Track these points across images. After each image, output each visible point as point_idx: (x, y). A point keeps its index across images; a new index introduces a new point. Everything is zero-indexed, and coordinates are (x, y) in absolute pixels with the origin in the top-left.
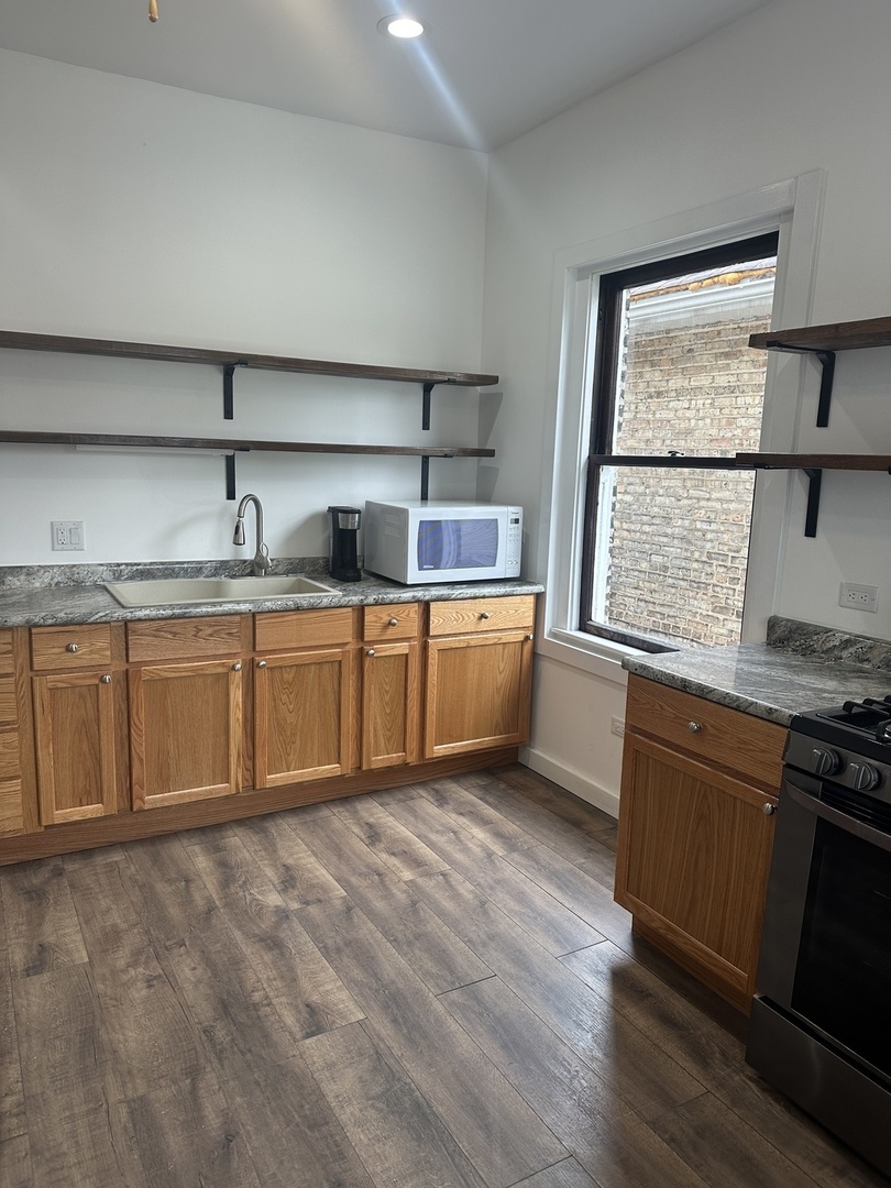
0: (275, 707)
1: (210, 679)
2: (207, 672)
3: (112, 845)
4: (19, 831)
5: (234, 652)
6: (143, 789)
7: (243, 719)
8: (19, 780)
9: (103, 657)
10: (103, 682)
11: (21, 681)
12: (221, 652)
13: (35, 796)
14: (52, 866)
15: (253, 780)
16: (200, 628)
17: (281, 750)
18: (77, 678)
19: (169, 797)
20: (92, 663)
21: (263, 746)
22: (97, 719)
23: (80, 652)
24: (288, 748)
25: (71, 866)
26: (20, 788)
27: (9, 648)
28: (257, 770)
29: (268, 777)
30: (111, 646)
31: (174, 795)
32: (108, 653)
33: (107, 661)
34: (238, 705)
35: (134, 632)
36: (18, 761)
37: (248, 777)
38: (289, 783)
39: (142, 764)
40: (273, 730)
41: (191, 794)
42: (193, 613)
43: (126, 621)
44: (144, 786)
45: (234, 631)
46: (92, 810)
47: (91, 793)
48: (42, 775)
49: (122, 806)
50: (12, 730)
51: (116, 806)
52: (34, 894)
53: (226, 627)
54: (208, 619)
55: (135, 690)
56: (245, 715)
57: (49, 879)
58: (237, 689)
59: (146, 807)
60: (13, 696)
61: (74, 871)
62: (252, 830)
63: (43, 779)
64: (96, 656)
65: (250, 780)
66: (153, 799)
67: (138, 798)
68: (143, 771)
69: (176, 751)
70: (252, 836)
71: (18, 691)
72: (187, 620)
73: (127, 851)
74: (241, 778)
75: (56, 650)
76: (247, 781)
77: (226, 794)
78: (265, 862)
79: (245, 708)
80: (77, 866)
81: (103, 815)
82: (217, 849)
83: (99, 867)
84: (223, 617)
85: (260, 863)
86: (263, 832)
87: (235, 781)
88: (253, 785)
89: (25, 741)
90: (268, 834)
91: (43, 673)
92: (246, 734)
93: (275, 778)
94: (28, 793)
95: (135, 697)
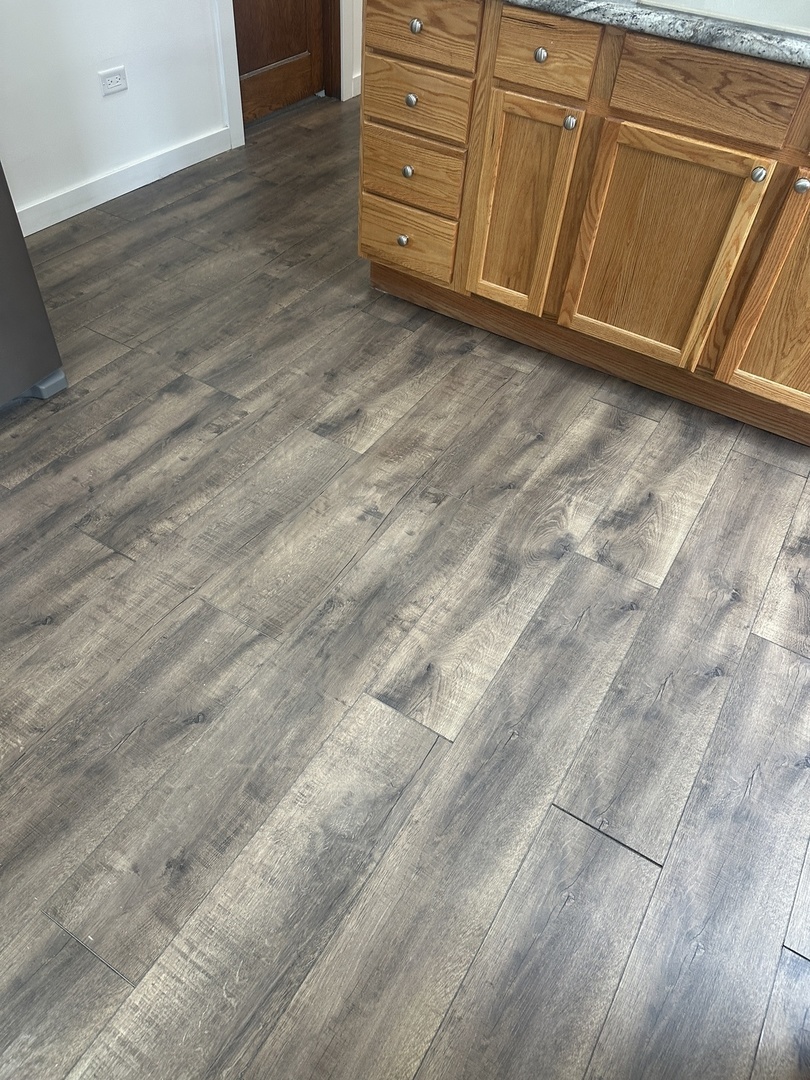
0: (798, 272)
1: (713, 179)
2: (712, 165)
3: (540, 351)
4: (446, 284)
5: (769, 143)
6: (575, 302)
7: (739, 268)
8: (455, 224)
9: (578, 84)
10: (566, 126)
11: (481, 89)
12: (747, 136)
13: (468, 251)
14: (470, 339)
15: (717, 364)
16: (730, 77)
17: (776, 342)
18: (539, 107)
19: (602, 328)
20: (563, 91)
21: (750, 323)
22: (549, 180)
23: (552, 66)
24: (789, 345)
25: (480, 351)
26: (454, 233)
27: (473, 30)
28: (726, 354)
29: (738, 371)
30: (595, 69)
31: (608, 329)
32: (586, 80)
33: (582, 94)
34: (737, 241)
35: (630, 53)
36: (457, 199)
37: (713, 355)
38: (765, 396)
39: (583, 269)
40: (777, 307)
41: (628, 338)
42: (727, 44)
43: (625, 28)
44: (577, 299)
45: (787, 102)
46: (516, 298)
47: (520, 278)
48: (476, 228)
49: (551, 310)
50: (458, 155)
51: (542, 307)
52: (420, 360)
53: (773, 90)
54: (749, 63)
55: (604, 156)
56: (746, 262)
57: (449, 352)
58: (747, 213)
59: (572, 326)
60: (466, 107)
61: (476, 357)
62: (684, 426)
63: (476, 234)
64: (570, 80)
65: (713, 361)
66: (583, 320)
67: (566, 310)
68: (581, 278)
69: (631, 270)
70: (674, 433)
71: (476, 102)
72: (715, 56)
73: (542, 366)
74: (700, 352)
75: (524, 53)
76: (709, 360)
77: (672, 363)
78: (639, 476)
79: (750, 250)
80: (485, 353)
81: (525, 310)
82: (618, 423)
83: (497, 367)
84: (777, 69)
85: (631, 472)
86: (692, 437)
87: (693, 352)
88: (715, 371)
89: (471, 176)
90: (694, 444)
91: (503, 84)
92: (736, 292)
93: (745, 378)
94: (463, 244)
95: (601, 166)
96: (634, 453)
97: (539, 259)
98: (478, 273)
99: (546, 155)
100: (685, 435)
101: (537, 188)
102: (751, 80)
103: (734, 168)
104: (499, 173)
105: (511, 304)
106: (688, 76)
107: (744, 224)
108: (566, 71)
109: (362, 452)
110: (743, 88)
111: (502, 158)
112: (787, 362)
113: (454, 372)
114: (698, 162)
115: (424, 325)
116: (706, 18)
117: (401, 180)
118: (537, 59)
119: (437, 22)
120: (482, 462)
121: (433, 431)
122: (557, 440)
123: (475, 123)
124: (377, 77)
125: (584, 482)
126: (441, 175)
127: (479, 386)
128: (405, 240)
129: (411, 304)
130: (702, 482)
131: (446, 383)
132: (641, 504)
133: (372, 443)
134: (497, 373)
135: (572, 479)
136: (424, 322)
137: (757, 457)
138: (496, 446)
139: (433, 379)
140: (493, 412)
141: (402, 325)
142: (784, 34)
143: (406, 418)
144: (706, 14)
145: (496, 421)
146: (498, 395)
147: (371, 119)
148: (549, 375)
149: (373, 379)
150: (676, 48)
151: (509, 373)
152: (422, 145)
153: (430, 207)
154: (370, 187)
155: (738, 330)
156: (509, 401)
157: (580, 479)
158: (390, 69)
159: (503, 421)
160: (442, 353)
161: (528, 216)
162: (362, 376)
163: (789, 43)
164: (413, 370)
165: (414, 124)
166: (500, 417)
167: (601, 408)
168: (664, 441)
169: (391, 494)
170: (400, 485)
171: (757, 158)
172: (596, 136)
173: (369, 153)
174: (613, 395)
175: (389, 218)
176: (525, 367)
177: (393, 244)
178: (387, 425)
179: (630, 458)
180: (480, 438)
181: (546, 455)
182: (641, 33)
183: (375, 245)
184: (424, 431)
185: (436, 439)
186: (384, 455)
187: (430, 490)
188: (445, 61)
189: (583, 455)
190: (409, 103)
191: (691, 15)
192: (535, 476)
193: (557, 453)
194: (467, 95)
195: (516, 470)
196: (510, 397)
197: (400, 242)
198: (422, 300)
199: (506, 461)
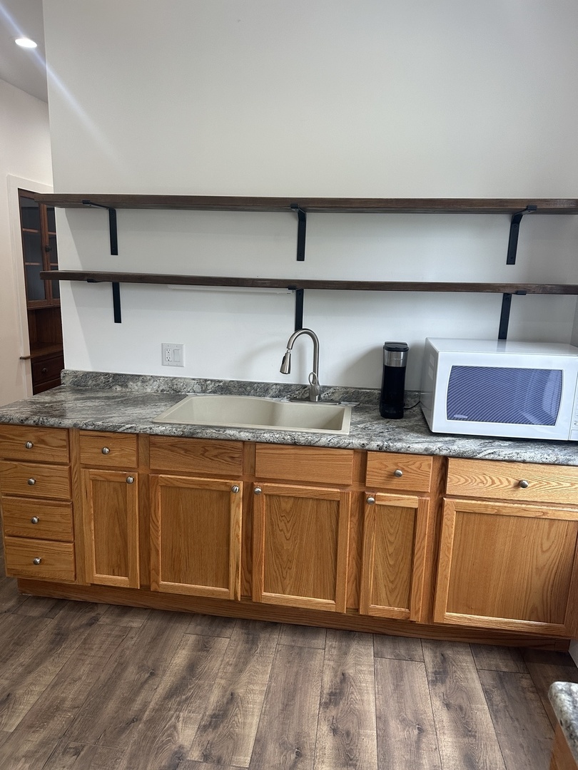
0: (273, 531)
1: (215, 495)
2: (212, 488)
3: (146, 609)
4: (72, 581)
5: (236, 474)
6: (158, 575)
7: (244, 536)
8: (72, 545)
9: (131, 461)
10: (128, 482)
11: (75, 470)
12: (224, 473)
13: (83, 559)
14: (96, 613)
15: (251, 592)
16: (207, 448)
17: (277, 572)
18: (111, 475)
19: (179, 587)
20: (122, 465)
21: (260, 565)
22: (126, 510)
23: (114, 455)
24: (284, 572)
25: (104, 620)
26: (72, 550)
27: (65, 443)
28: (254, 585)
29: (264, 594)
30: (138, 453)
31: (183, 586)
32: (134, 459)
33: (134, 465)
34: (237, 522)
35: (154, 444)
36: (70, 530)
37: (248, 588)
38: (283, 604)
39: (158, 555)
40: (270, 552)
41: (196, 590)
42: (200, 435)
43: (147, 434)
44: (159, 573)
45: (236, 455)
46: (121, 580)
47: (120, 567)
48: (86, 545)
49: (145, 583)
50: (66, 506)
51: (139, 583)
52: (59, 638)
53: (229, 451)
54: (213, 441)
55: (153, 493)
56: (246, 532)
57: (81, 626)
58: (237, 509)
59: (160, 590)
60: (67, 480)
61: (100, 626)
62: (246, 636)
63: (86, 548)
64: (125, 460)
65: (249, 591)
66: (166, 585)
67: (154, 581)
68: (158, 560)
69: (186, 549)
70: (241, 643)
71: (73, 476)
72: (196, 440)
73: (149, 619)
74: (240, 587)
75: (96, 450)
76: (247, 591)
77: (226, 598)
78: (223, 682)
79: (246, 525)
80: (108, 621)
81: (128, 587)
82: (204, 647)
83: (117, 629)
84: (227, 442)
85: (218, 680)
86: (252, 642)
87: (234, 589)
88: (251, 597)
89: (77, 516)
90: (254, 647)
91: (87, 467)
92: (247, 549)
93: (270, 596)
94: (78, 555)
95: (153, 499)
96: (217, 665)
97: (130, 555)
98: (92, 571)
99: (120, 498)
100: (247, 643)
101: (119, 516)
102: (217, 448)
103: (223, 488)
104: (94, 511)
105: (118, 585)
106: (186, 451)
107: (238, 514)
108: (122, 456)
109: (12, 730)
110: (216, 452)
111: (94, 503)
112: (287, 581)
113: (85, 642)
114: (203, 488)
115: (61, 612)
116: (188, 425)
117: (31, 525)
118: (103, 452)
119: (43, 442)
120: (111, 706)
121: (71, 693)
122: (164, 671)
123: (75, 487)
124: (7, 472)
125: (187, 699)
126: (58, 518)
127: (104, 647)
128: (38, 561)
129: (50, 598)
130: (264, 673)
131: (80, 652)
132: (227, 703)
133: (20, 719)
134: (117, 633)
135: (178, 699)
136: (60, 610)
137: (293, 644)
138: (121, 691)
139: (69, 652)
140: (116, 663)
141: (44, 616)
142: (225, 428)
143: (49, 689)
144: (187, 423)
145: (119, 670)
146: (120, 649)
147: (7, 495)
148: (154, 624)
149: (21, 665)
150: (177, 439)
151: (127, 630)
152: (42, 504)
153: (53, 538)
154: (10, 533)
155: (255, 570)
156: (128, 652)
157: (184, 697)
158: (16, 467)
159: (124, 670)
160: (76, 629)
161: (117, 531)
162: (12, 665)
163: (228, 432)
164: (54, 649)
165: (35, 494)
166: (122, 666)
167: (192, 639)
168: (235, 651)
169: (38, 760)
170: (45, 749)
171: (233, 482)
172: (147, 485)
173: (7, 514)
174: (199, 627)
175: (26, 549)
176: (136, 623)
177: (30, 564)
178: (32, 699)
179: (215, 670)
180: (108, 687)
181: (158, 686)
182: (157, 435)
183: (18, 568)
184: (63, 695)
185: (74, 700)
186: (30, 727)
187: (70, 746)
188: (51, 460)
189: (184, 678)
190: (30, 483)
191: (180, 424)
192: (152, 705)
193: (166, 682)
194: (67, 474)
195: (136, 706)
196: (128, 648)
197: (35, 563)
198: (58, 594)
199: (128, 701)
